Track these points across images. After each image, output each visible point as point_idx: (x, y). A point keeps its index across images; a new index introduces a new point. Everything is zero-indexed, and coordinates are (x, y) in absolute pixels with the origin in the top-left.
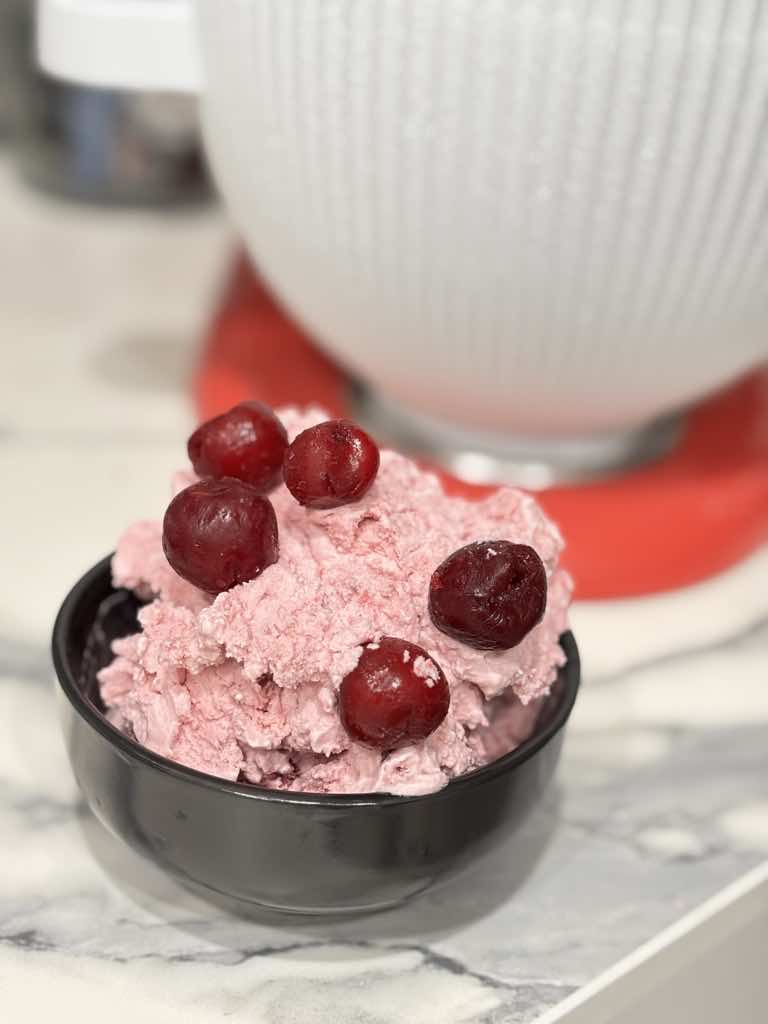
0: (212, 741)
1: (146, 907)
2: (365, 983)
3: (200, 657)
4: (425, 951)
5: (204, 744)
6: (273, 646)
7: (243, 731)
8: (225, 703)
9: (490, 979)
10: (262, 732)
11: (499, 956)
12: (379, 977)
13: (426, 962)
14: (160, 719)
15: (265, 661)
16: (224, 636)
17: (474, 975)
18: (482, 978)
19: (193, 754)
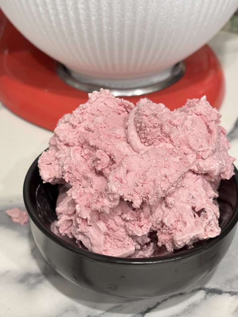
0: (120, 239)
1: (94, 307)
2: (191, 310)
3: (110, 205)
4: (204, 289)
5: (116, 241)
6: (143, 190)
7: (133, 231)
8: (121, 222)
9: (233, 292)
10: (141, 229)
11: (230, 281)
12: (194, 305)
13: (207, 293)
14: (96, 237)
15: (141, 198)
16: (122, 192)
17: (226, 292)
18: (230, 293)
19: (113, 246)
